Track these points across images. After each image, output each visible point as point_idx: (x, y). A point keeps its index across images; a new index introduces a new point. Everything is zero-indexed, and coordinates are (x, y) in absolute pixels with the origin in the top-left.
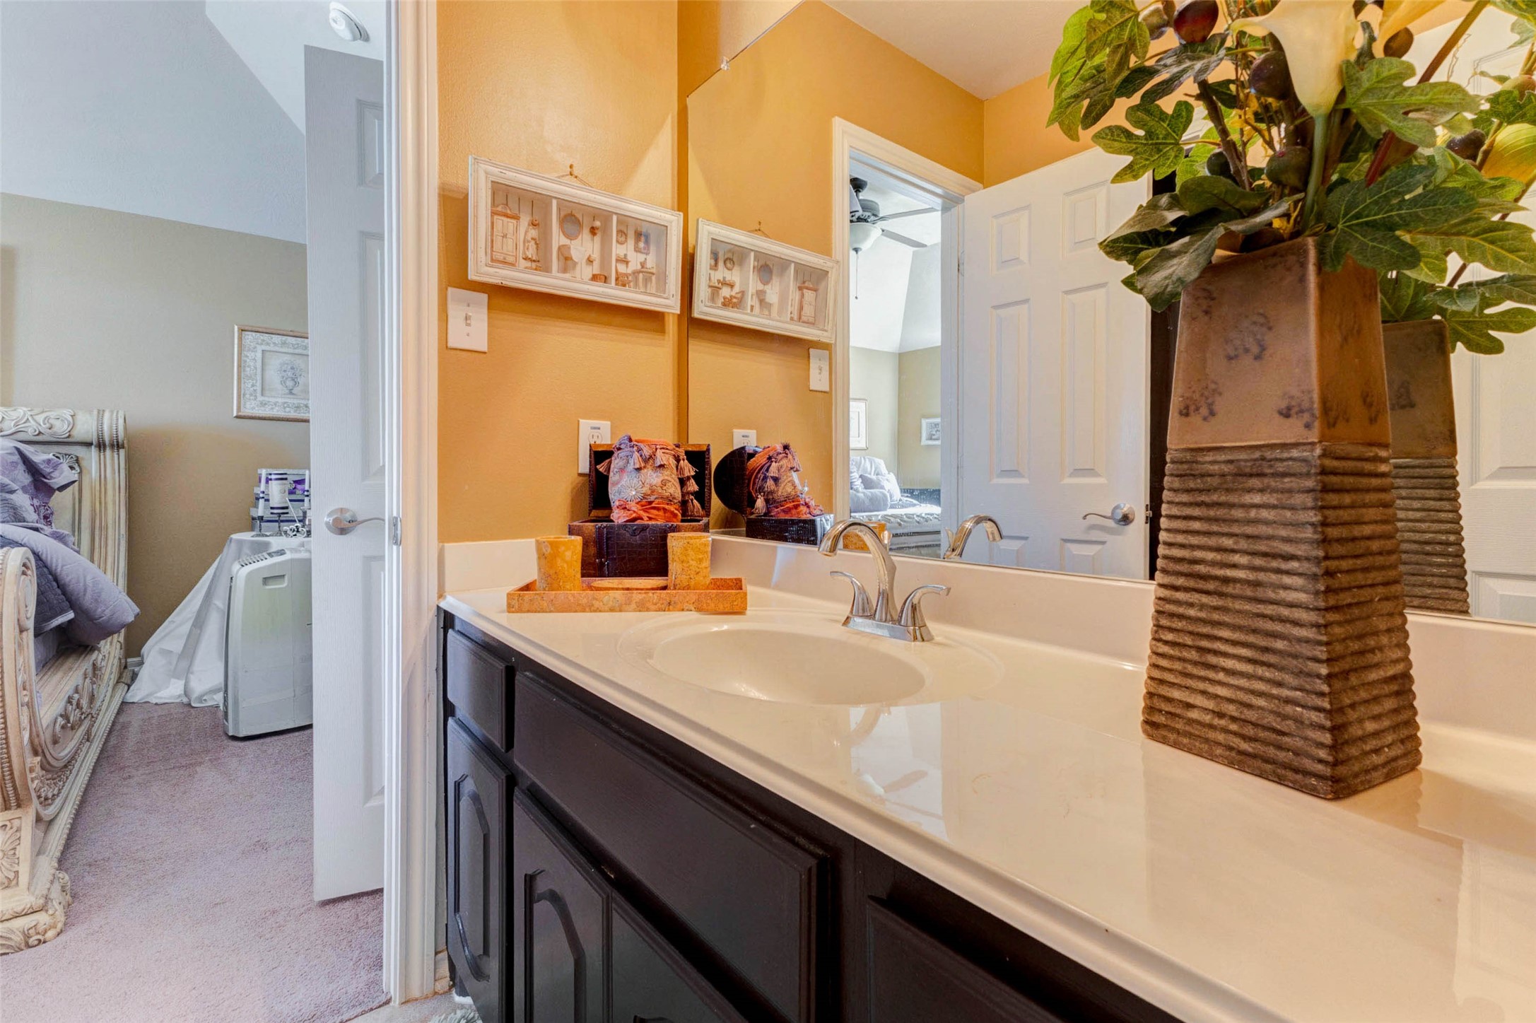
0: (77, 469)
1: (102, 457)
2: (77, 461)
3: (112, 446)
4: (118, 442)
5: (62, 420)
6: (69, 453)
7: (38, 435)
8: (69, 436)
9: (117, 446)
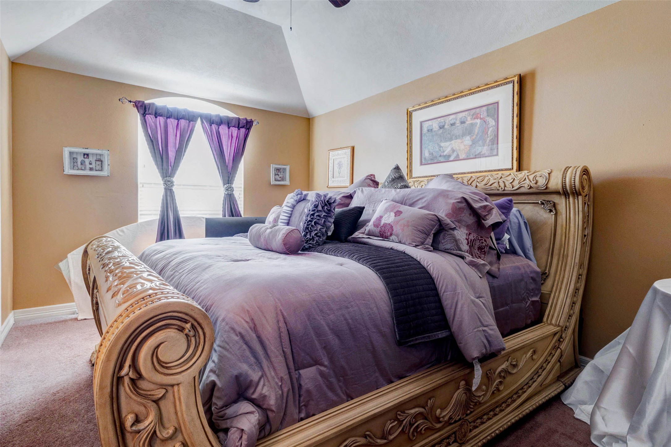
0: (554, 211)
1: (567, 202)
2: (554, 205)
3: (573, 194)
4: (576, 190)
5: (543, 177)
6: (550, 200)
7: (530, 189)
8: (547, 188)
9: (576, 193)
